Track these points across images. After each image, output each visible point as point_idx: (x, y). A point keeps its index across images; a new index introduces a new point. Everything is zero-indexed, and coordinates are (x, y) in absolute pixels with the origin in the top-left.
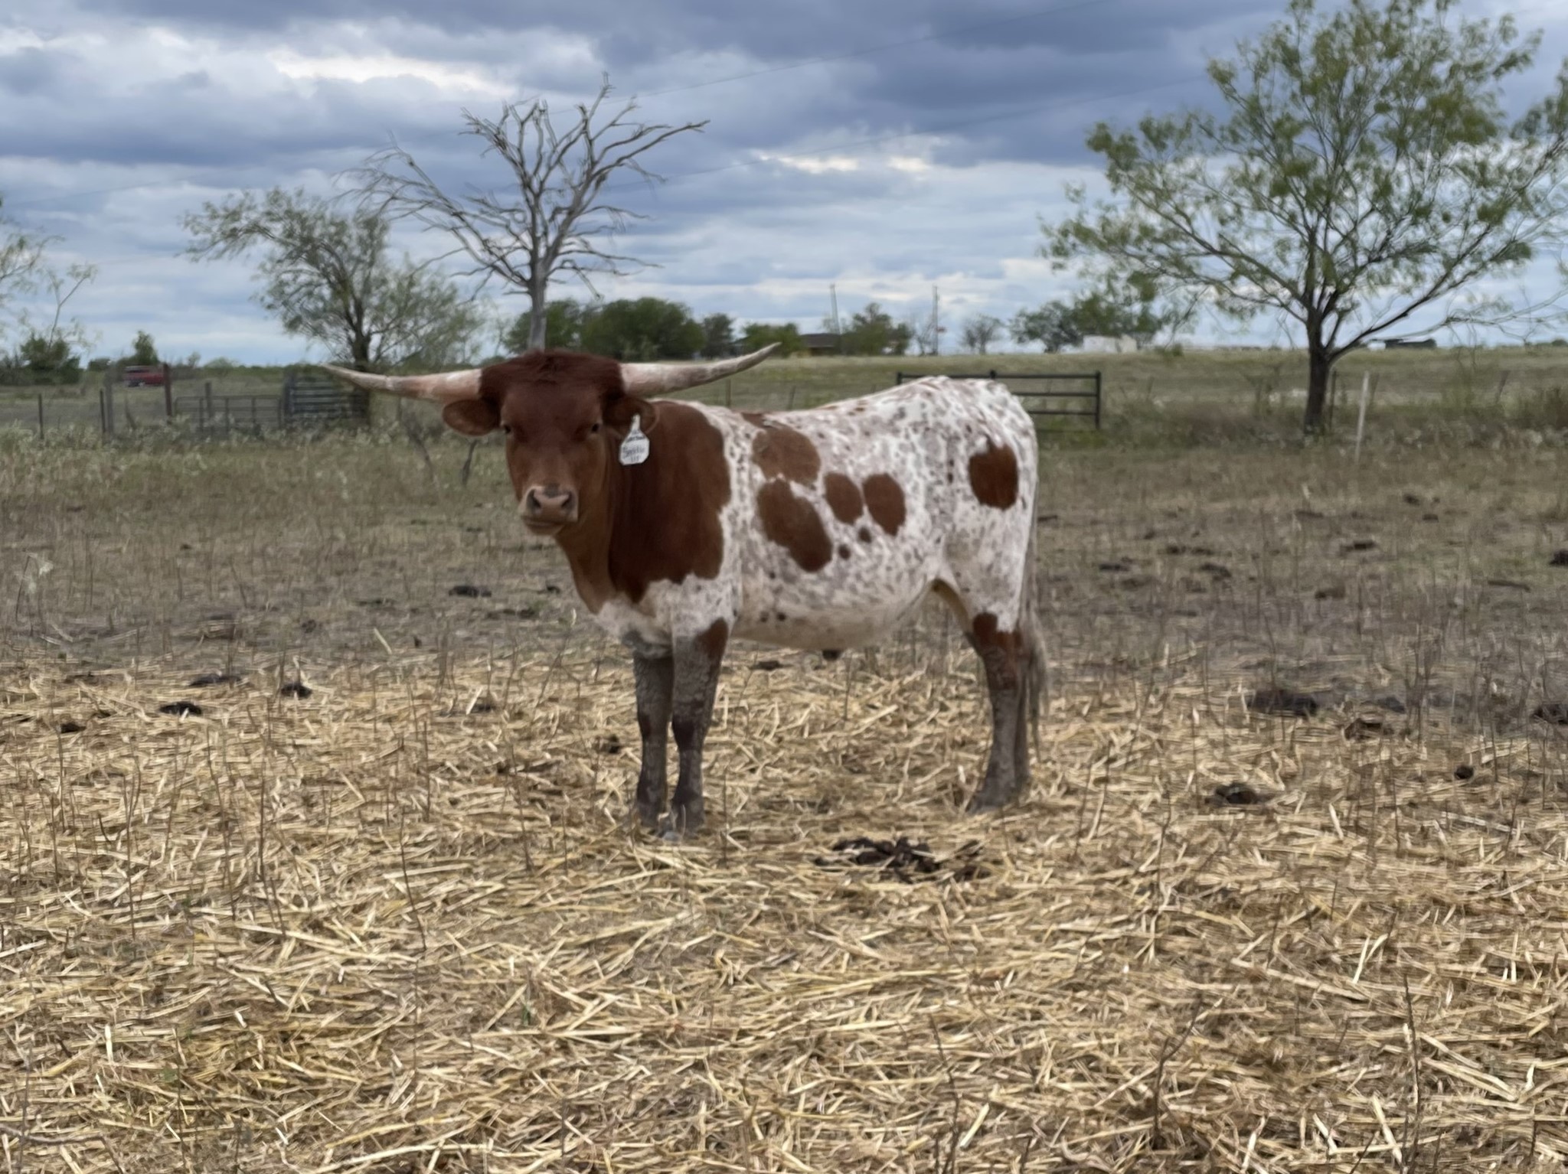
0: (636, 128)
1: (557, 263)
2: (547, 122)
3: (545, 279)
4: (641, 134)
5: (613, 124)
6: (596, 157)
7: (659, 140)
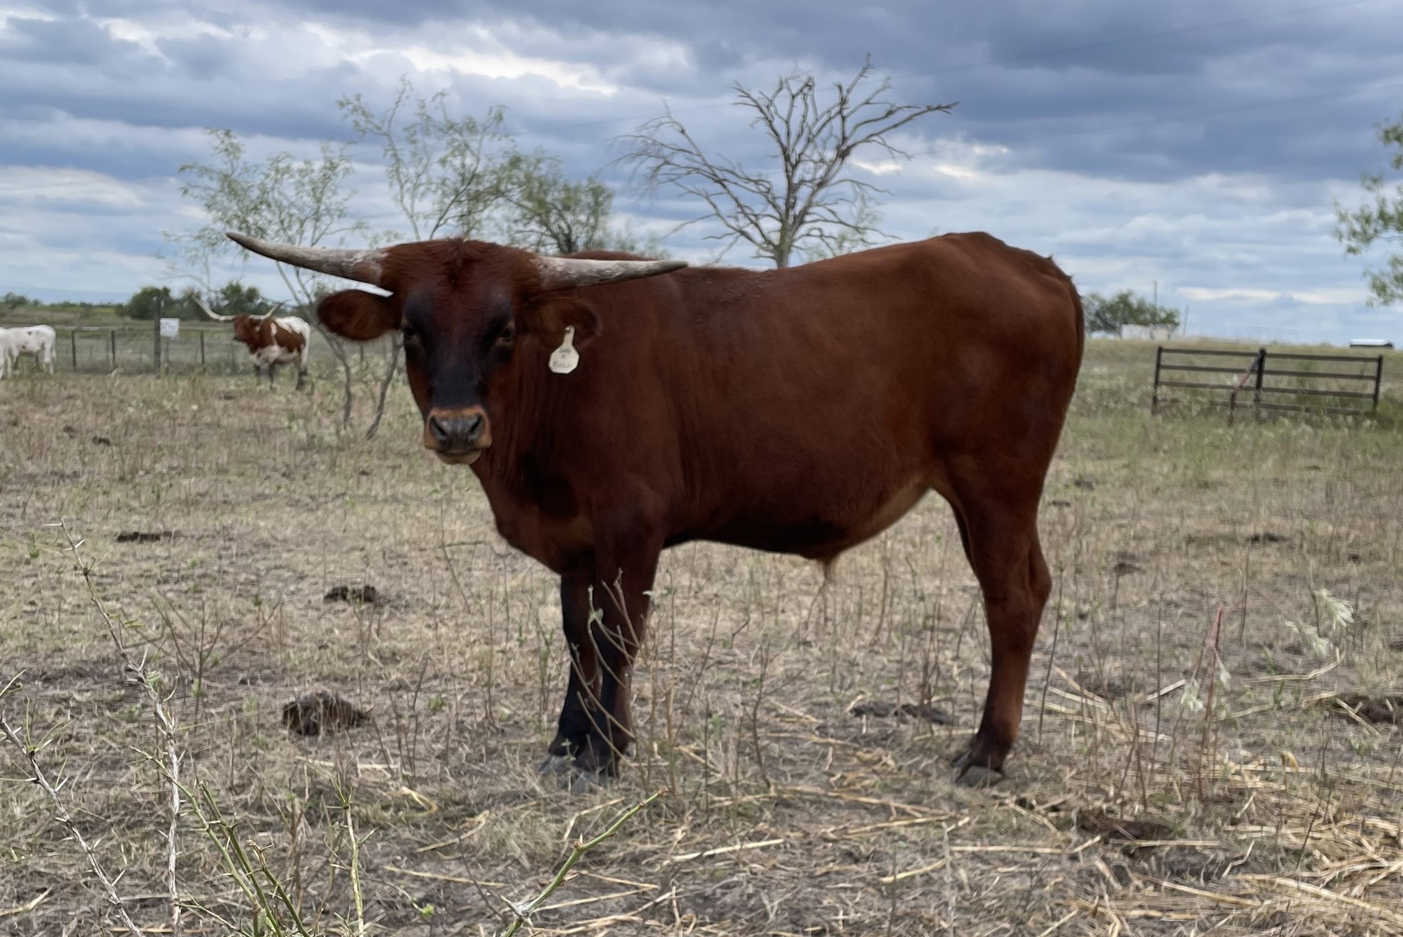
0: (887, 108)
1: (803, 229)
2: (813, 96)
3: (791, 246)
4: (890, 113)
5: (867, 103)
6: (847, 134)
7: (909, 119)
